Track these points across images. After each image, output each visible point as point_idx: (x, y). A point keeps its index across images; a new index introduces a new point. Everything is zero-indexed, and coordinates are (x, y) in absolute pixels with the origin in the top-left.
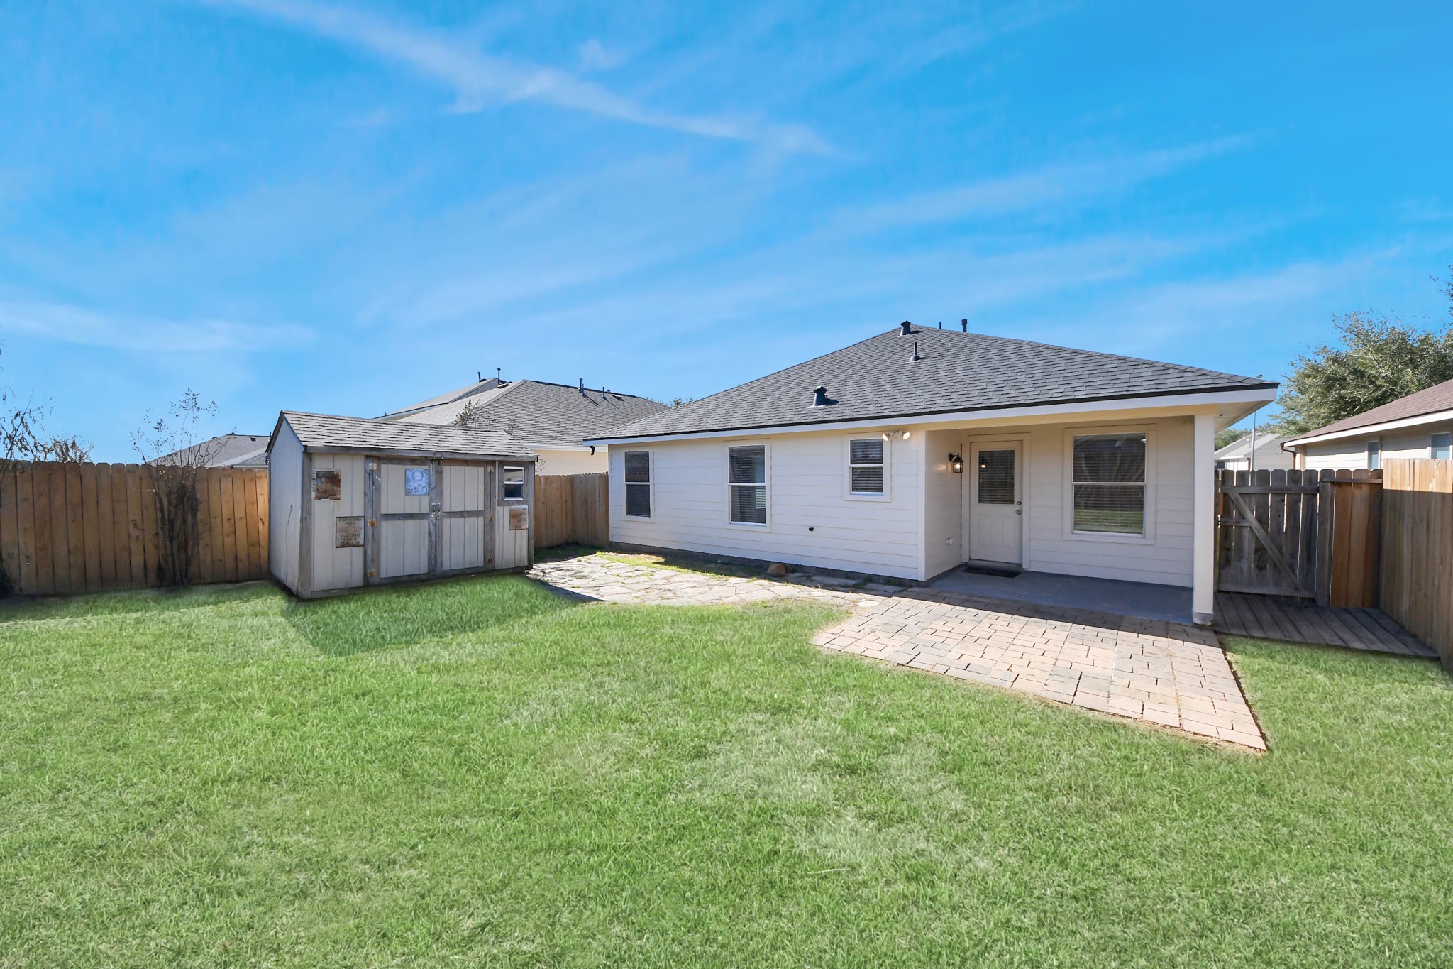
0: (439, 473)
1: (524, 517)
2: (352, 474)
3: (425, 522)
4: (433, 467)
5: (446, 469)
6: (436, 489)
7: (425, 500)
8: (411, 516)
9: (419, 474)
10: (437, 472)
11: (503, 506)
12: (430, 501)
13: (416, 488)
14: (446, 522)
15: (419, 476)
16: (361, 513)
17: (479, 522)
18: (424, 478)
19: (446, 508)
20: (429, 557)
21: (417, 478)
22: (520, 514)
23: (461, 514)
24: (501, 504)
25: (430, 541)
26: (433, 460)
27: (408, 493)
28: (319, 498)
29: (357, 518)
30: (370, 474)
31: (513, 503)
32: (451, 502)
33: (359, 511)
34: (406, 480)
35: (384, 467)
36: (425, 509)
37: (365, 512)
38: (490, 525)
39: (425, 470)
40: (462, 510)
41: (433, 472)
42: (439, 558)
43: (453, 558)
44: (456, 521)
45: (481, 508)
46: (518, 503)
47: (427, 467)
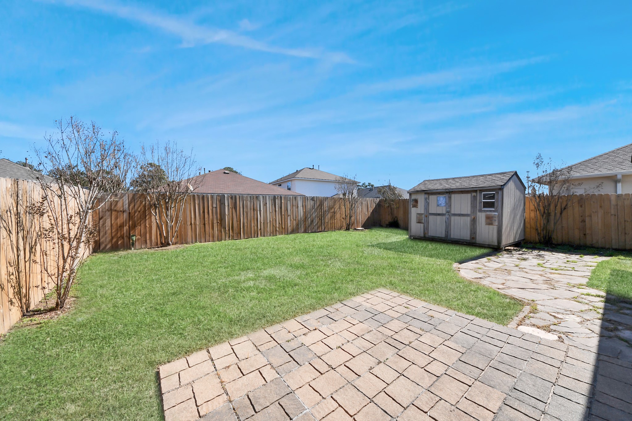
0: (450, 198)
1: (495, 219)
2: (421, 198)
3: (444, 217)
4: (447, 195)
5: (453, 196)
6: (449, 204)
7: (444, 209)
8: (439, 215)
9: (442, 198)
10: (449, 197)
11: (481, 212)
12: (446, 209)
13: (441, 204)
14: (453, 218)
15: (442, 199)
16: (423, 213)
17: (468, 219)
18: (444, 200)
19: (453, 212)
20: (446, 231)
21: (441, 200)
22: (492, 217)
23: (460, 215)
24: (480, 211)
25: (446, 225)
26: (447, 192)
27: (438, 206)
28: (413, 207)
29: (422, 214)
30: (426, 199)
31: (487, 211)
32: (455, 209)
33: (423, 212)
34: (438, 201)
35: (430, 196)
36: (444, 212)
37: (424, 212)
38: (474, 221)
39: (444, 197)
40: (460, 213)
41: (447, 197)
42: (449, 232)
43: (455, 234)
44: (457, 218)
45: (469, 213)
46: (491, 211)
47: (445, 195)
